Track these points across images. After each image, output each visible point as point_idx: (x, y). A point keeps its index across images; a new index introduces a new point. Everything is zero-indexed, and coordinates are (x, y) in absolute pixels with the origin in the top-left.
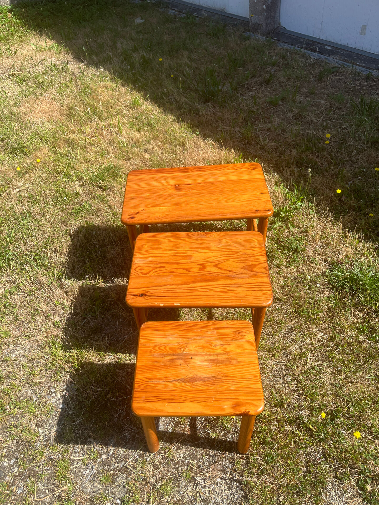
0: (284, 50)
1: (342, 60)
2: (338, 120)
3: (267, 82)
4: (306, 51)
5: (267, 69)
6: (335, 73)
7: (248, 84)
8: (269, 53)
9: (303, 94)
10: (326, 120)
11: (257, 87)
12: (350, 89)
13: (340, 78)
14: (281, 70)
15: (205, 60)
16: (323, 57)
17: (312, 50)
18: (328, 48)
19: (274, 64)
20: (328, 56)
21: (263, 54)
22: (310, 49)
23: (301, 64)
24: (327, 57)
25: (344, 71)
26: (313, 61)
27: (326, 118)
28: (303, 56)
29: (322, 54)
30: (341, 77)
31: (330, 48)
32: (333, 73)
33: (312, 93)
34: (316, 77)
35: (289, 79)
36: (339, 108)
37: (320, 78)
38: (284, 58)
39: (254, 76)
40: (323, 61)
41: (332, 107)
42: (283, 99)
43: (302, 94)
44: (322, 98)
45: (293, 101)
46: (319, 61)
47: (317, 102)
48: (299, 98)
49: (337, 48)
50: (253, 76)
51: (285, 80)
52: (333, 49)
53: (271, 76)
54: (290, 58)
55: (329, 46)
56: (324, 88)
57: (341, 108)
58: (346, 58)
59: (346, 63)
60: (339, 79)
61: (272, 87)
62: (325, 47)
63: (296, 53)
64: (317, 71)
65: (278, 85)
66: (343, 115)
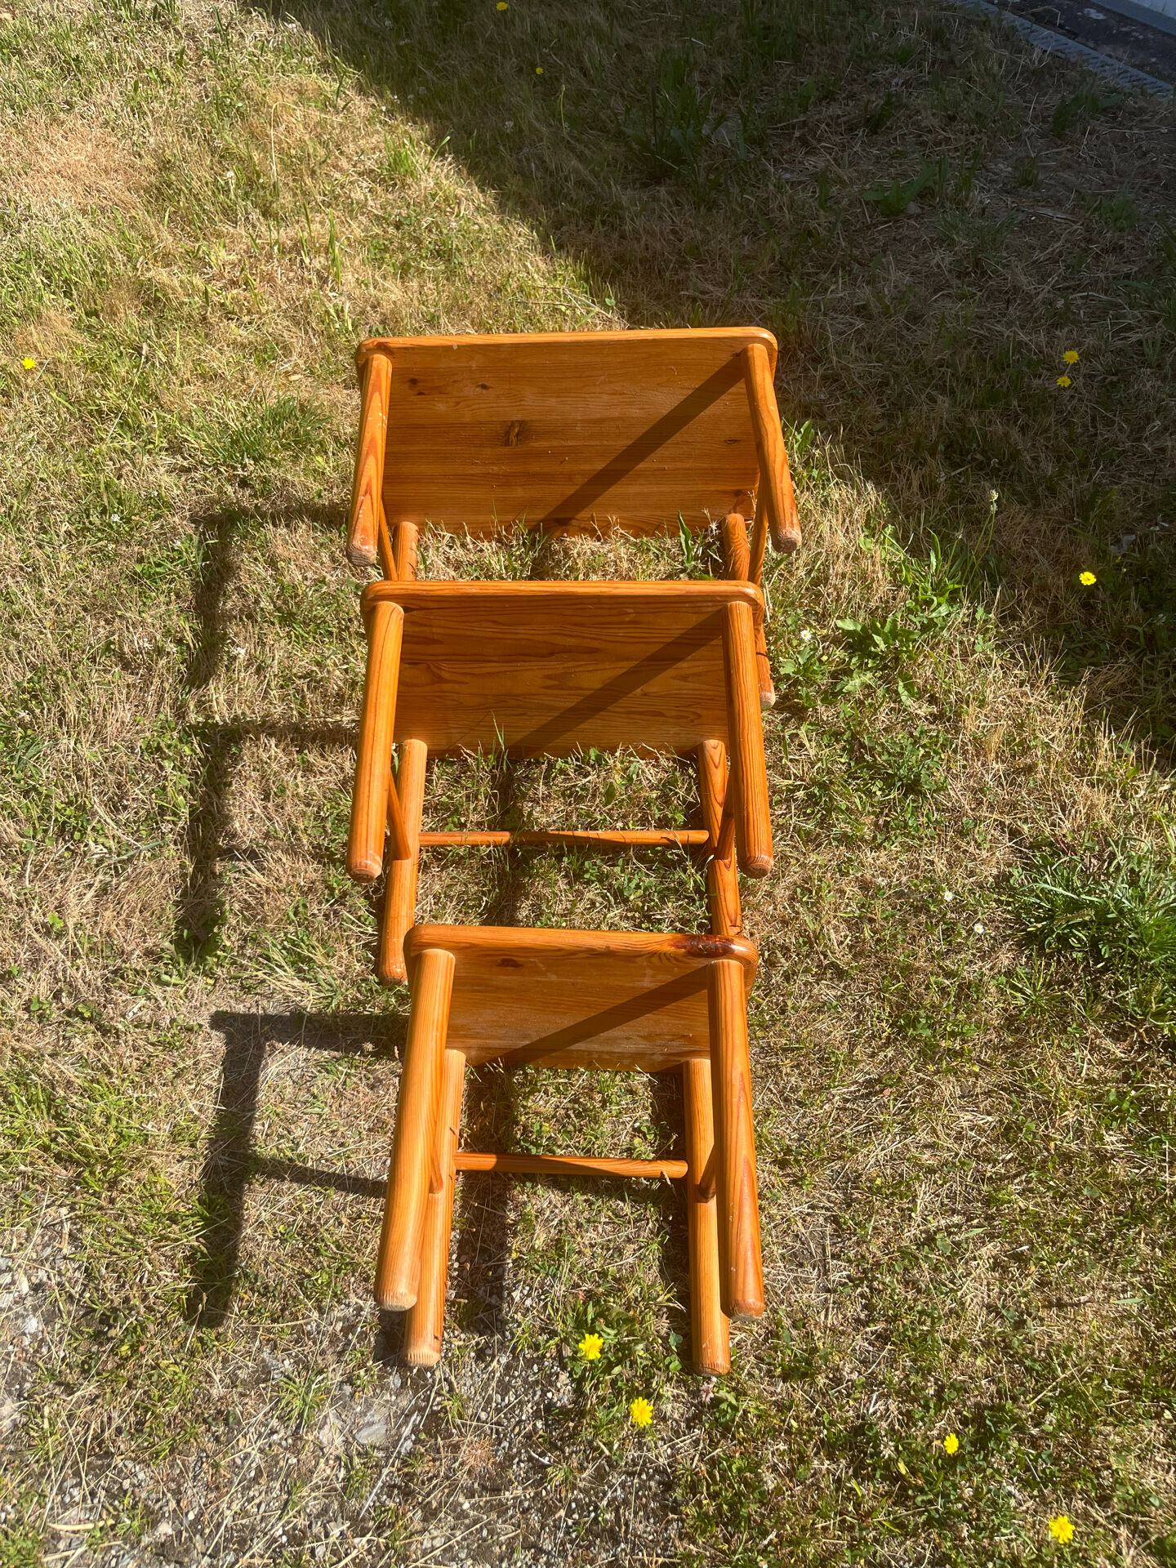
0: (942, 9)
1: (1140, 67)
2: (1106, 292)
3: (874, 124)
4: (1019, 22)
5: (878, 75)
6: (1111, 113)
7: (805, 123)
8: (888, 14)
9: (996, 181)
10: (1068, 288)
11: (838, 139)
12: (1157, 177)
13: (1128, 134)
14: (926, 84)
15: (661, 18)
16: (1073, 47)
17: (1038, 19)
18: (1094, 14)
19: (903, 58)
20: (1091, 44)
21: (868, 17)
22: (1033, 14)
23: (996, 68)
24: (1087, 50)
25: (1142, 110)
26: (1040, 62)
27: (1065, 279)
28: (1008, 38)
29: (1073, 35)
30: (1131, 129)
31: (1101, 17)
32: (1105, 110)
33: (1026, 181)
34: (1044, 121)
35: (952, 119)
36: (1117, 249)
37: (1059, 127)
38: (937, 36)
39: (828, 97)
40: (1074, 64)
41: (1090, 241)
42: (925, 194)
43: (991, 182)
44: (1059, 203)
45: (960, 204)
46: (1059, 62)
47: (1039, 216)
48: (979, 197)
49: (1124, 19)
50: (826, 97)
51: (936, 122)
52: (1112, 22)
53: (888, 103)
54: (961, 41)
55: (1100, 9)
56: (1070, 167)
57: (1121, 247)
58: (1154, 60)
59: (1150, 79)
60: (1124, 138)
61: (889, 144)
62: (1086, 10)
63: (984, 23)
64: (1052, 100)
65: (910, 139)
66: (1127, 276)
